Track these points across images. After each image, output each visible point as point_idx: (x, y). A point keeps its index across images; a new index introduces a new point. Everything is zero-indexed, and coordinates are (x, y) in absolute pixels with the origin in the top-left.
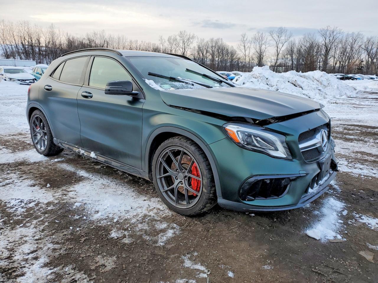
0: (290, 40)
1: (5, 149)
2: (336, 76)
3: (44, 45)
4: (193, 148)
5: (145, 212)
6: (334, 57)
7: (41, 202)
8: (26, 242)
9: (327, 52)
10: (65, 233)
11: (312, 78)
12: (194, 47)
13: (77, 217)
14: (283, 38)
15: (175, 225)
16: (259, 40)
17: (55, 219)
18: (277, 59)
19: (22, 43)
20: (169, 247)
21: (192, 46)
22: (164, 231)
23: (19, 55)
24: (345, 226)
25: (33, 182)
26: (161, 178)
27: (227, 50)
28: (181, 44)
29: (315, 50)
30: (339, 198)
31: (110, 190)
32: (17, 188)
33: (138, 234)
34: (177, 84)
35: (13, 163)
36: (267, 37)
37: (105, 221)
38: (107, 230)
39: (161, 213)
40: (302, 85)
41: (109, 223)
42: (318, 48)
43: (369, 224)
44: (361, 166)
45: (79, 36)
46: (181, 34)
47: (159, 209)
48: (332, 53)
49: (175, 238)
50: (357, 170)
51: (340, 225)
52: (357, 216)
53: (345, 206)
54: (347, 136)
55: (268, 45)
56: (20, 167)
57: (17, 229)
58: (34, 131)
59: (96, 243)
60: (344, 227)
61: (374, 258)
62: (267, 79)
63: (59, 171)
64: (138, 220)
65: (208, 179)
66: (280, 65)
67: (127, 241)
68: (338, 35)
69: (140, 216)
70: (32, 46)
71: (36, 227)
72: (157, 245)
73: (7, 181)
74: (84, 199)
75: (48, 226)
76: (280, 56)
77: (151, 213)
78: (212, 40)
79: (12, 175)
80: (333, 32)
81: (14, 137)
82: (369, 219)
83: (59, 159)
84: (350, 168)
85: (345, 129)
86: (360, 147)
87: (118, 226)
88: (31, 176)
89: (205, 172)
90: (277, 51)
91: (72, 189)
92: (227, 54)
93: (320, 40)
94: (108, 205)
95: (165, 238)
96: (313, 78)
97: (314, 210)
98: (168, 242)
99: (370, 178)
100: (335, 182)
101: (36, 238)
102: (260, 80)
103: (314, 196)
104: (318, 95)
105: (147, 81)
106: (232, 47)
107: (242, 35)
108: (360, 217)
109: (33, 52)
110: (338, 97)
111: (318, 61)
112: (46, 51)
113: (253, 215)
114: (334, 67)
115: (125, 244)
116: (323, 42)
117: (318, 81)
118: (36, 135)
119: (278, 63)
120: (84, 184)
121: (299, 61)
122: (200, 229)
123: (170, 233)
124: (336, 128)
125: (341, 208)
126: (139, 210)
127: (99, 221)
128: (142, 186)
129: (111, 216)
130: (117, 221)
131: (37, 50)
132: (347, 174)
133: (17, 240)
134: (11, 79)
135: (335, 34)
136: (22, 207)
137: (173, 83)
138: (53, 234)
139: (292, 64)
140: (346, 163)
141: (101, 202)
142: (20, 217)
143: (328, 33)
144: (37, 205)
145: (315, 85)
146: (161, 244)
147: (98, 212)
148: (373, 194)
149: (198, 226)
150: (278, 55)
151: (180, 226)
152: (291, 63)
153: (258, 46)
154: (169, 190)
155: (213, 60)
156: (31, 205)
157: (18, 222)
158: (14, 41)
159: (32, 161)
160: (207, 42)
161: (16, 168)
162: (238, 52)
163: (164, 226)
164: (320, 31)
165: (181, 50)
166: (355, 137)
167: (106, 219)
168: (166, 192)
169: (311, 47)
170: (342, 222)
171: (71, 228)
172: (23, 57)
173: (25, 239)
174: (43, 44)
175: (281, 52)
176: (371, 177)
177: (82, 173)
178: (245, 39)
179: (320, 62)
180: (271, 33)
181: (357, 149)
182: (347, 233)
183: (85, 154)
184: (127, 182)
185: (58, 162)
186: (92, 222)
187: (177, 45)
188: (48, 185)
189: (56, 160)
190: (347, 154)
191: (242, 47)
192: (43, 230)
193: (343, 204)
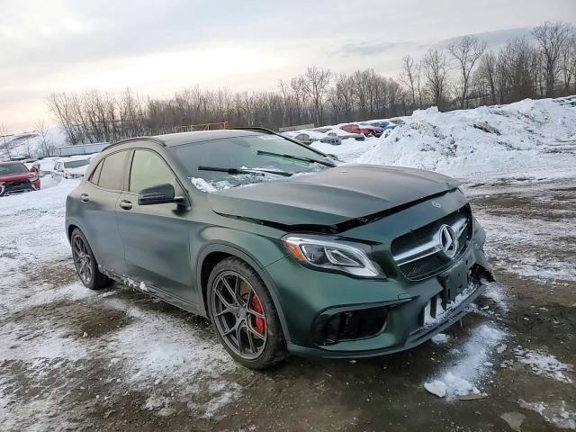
0: (484, 54)
1: (46, 284)
2: (570, 99)
3: (120, 119)
4: (249, 273)
5: (200, 366)
6: (565, 69)
7: (70, 359)
8: (37, 420)
9: (551, 62)
10: (88, 405)
11: (516, 113)
12: (332, 89)
13: (109, 380)
14: (472, 53)
15: (236, 384)
16: (433, 61)
17: (81, 385)
18: (466, 87)
19: (91, 120)
20: (219, 418)
21: (328, 88)
22: (218, 395)
23: (89, 137)
24: (494, 372)
25: (68, 330)
26: (219, 317)
27: (384, 84)
28: (311, 88)
29: (530, 63)
30: (500, 325)
31: (163, 336)
32: (46, 341)
33: (182, 401)
34: (238, 177)
35: (50, 304)
36: (446, 56)
37: (144, 384)
38: (142, 397)
39: (223, 366)
40: (499, 128)
41: (148, 387)
42: (534, 58)
43: (535, 365)
44: (558, 264)
45: (164, 99)
46: (311, 73)
47: (221, 361)
48: (559, 63)
49: (230, 406)
50: (549, 272)
51: (487, 370)
52: (521, 352)
53: (506, 337)
54: (555, 211)
55: (448, 68)
56: (57, 309)
57: (31, 402)
58: (77, 256)
59: (124, 418)
60: (491, 373)
61: (523, 424)
62: (435, 127)
63: (105, 311)
64: (188, 380)
65: (271, 316)
66: (473, 96)
67: (164, 413)
68: (566, 33)
69: (193, 373)
70: (104, 122)
71: (53, 399)
72: (203, 417)
73: (37, 332)
74: (125, 351)
75: (70, 396)
76: (470, 81)
77: (209, 369)
78: (358, 74)
79: (45, 322)
80: (556, 30)
81: (62, 263)
82: (539, 356)
83: (109, 293)
84: (538, 268)
85: (556, 197)
86: (571, 230)
87: (160, 390)
88: (68, 322)
89: (268, 307)
90: (464, 74)
91: (114, 338)
92: (384, 91)
93: (536, 45)
94: (154, 360)
95: (216, 406)
96: (519, 112)
97: (453, 347)
98: (221, 410)
99: (566, 284)
100: (503, 297)
101: (51, 414)
102: (423, 131)
103: (437, 328)
104: (526, 140)
105: (194, 180)
106: (391, 79)
107: (404, 59)
108: (524, 355)
109: (106, 131)
110: (564, 138)
111: (538, 79)
112: (122, 126)
113: (354, 361)
114: (567, 85)
115: (160, 418)
116: (542, 48)
117: (527, 117)
118: (80, 262)
119: (469, 93)
120: (131, 329)
121: (504, 84)
122: (270, 390)
123: (226, 398)
124: (540, 198)
125: (498, 341)
126: (194, 364)
127: (136, 384)
128: (207, 326)
129: (153, 375)
130: (160, 383)
131: (111, 126)
132: (529, 279)
133: (27, 418)
134: (73, 176)
135: (559, 32)
136: (45, 370)
137: (234, 176)
138: (73, 407)
139: (493, 92)
140: (534, 260)
141: (146, 356)
142: (38, 386)
143: (548, 33)
144: (63, 365)
145: (520, 124)
146: (208, 415)
147: (138, 370)
148: (561, 311)
149: (269, 384)
150: (466, 80)
151: (243, 385)
152: (489, 90)
153: (431, 71)
154: (231, 333)
155: (363, 103)
156: (56, 366)
157: (35, 392)
158: (80, 119)
159: (74, 299)
160: (351, 78)
161: (53, 311)
162: (401, 85)
163: (221, 386)
164: (533, 31)
165: (312, 95)
166: (568, 211)
167: (146, 381)
168: (228, 336)
169: (522, 59)
170: (492, 365)
171: (98, 397)
172: (94, 139)
173: (36, 416)
174: (118, 117)
175: (471, 75)
176: (568, 282)
177: (134, 312)
178: (409, 64)
179: (540, 81)
180: (451, 49)
181: (563, 234)
182: (491, 384)
183: (135, 285)
184: (189, 322)
185: (108, 297)
186: (126, 387)
187: (306, 90)
188: (85, 334)
189: (105, 295)
190: (542, 244)
191: (407, 77)
192: (62, 402)
193: (504, 334)
